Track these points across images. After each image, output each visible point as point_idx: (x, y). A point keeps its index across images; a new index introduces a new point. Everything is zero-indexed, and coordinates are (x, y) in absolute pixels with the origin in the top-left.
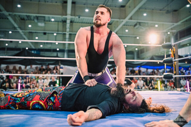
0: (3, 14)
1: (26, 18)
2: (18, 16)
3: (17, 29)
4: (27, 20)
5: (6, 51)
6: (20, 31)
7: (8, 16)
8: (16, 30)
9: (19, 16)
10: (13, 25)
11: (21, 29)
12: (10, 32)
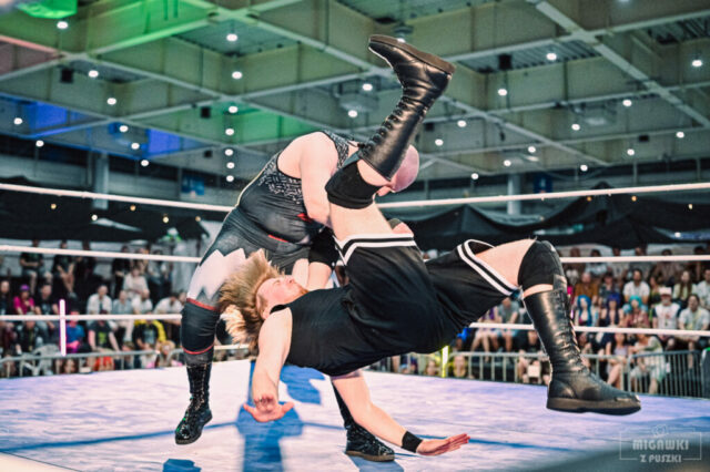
0: (577, 43)
1: (679, 32)
2: (644, 34)
3: (645, 88)
4: (684, 39)
5: (635, 176)
6: (664, 92)
7: (594, 44)
8: (644, 93)
9: (649, 31)
10: (625, 74)
11: (663, 83)
12: (627, 103)
